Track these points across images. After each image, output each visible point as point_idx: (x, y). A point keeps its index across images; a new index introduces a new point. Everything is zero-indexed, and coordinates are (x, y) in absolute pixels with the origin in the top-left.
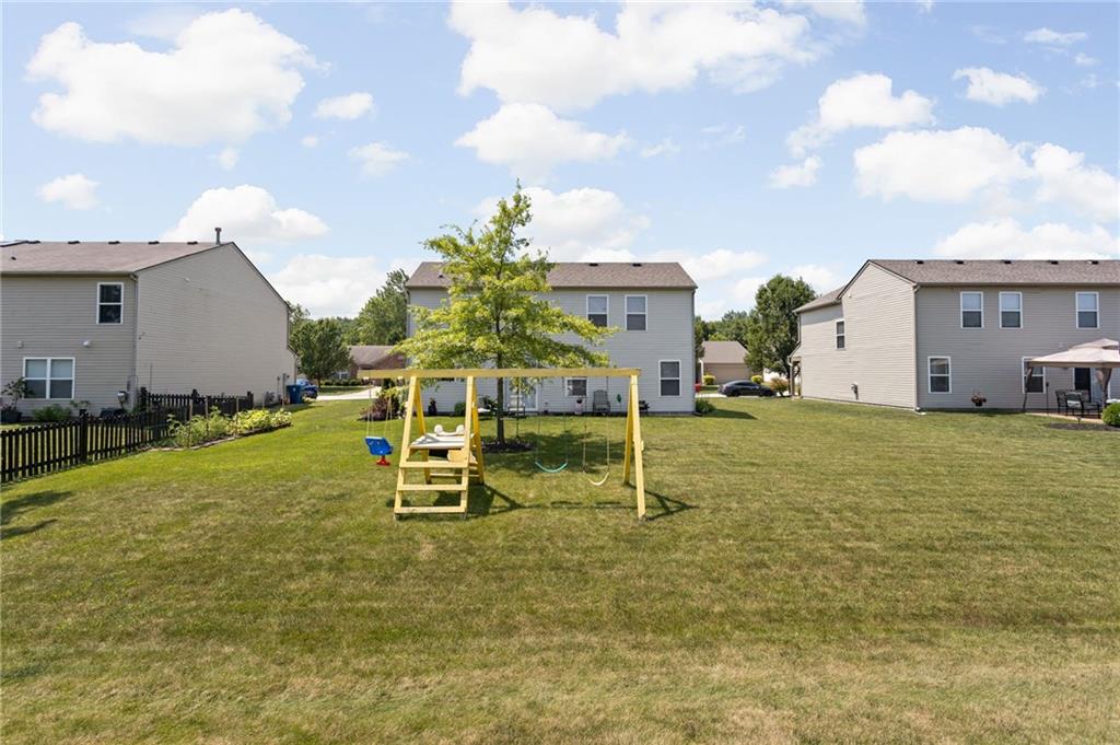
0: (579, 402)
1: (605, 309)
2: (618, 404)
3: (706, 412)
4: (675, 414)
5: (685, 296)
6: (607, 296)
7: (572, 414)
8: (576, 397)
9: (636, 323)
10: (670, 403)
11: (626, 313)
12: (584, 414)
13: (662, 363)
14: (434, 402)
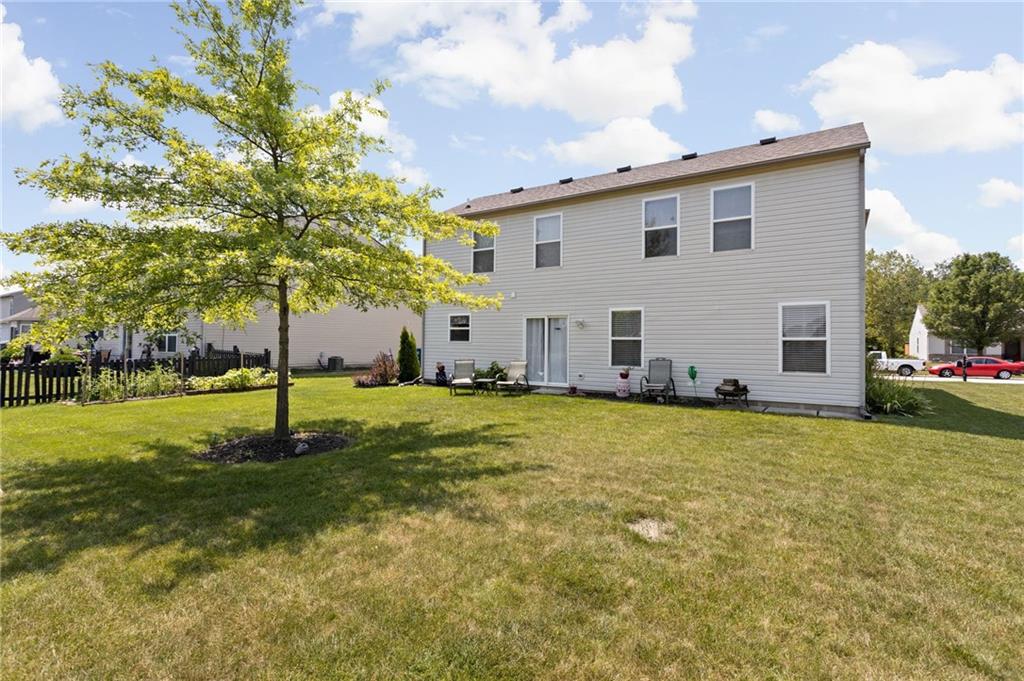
0: (624, 376)
1: (673, 219)
2: (691, 383)
3: (894, 411)
4: (815, 411)
5: (846, 169)
6: (678, 195)
7: (611, 396)
8: (622, 369)
9: (732, 235)
10: (803, 387)
11: (712, 221)
12: (631, 397)
13: (784, 308)
14: (443, 367)
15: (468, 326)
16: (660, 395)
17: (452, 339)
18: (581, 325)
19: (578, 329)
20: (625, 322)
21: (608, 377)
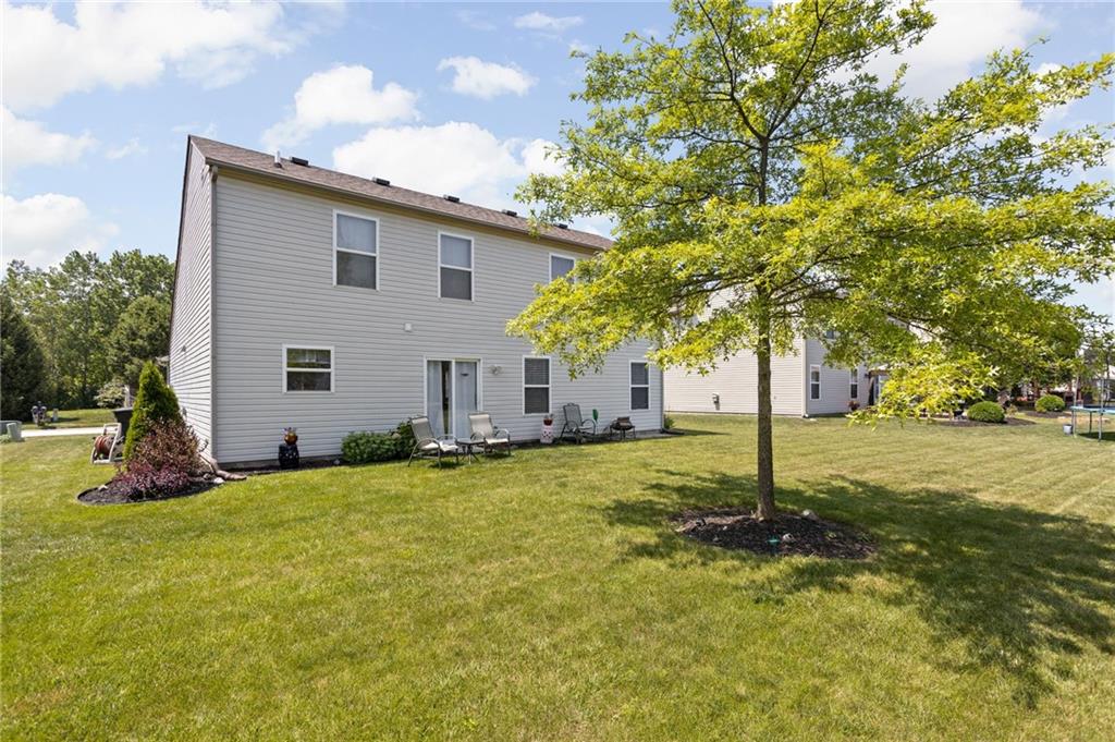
0: (548, 423)
6: (574, 258)
8: (538, 416)
13: (633, 364)
14: (296, 438)
15: (329, 366)
16: (573, 437)
17: (291, 387)
18: (495, 371)
19: (491, 375)
20: (537, 369)
21: (531, 426)
